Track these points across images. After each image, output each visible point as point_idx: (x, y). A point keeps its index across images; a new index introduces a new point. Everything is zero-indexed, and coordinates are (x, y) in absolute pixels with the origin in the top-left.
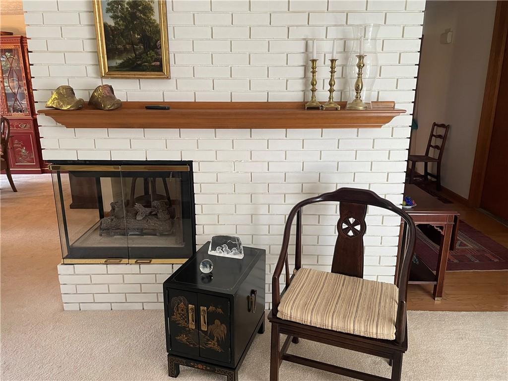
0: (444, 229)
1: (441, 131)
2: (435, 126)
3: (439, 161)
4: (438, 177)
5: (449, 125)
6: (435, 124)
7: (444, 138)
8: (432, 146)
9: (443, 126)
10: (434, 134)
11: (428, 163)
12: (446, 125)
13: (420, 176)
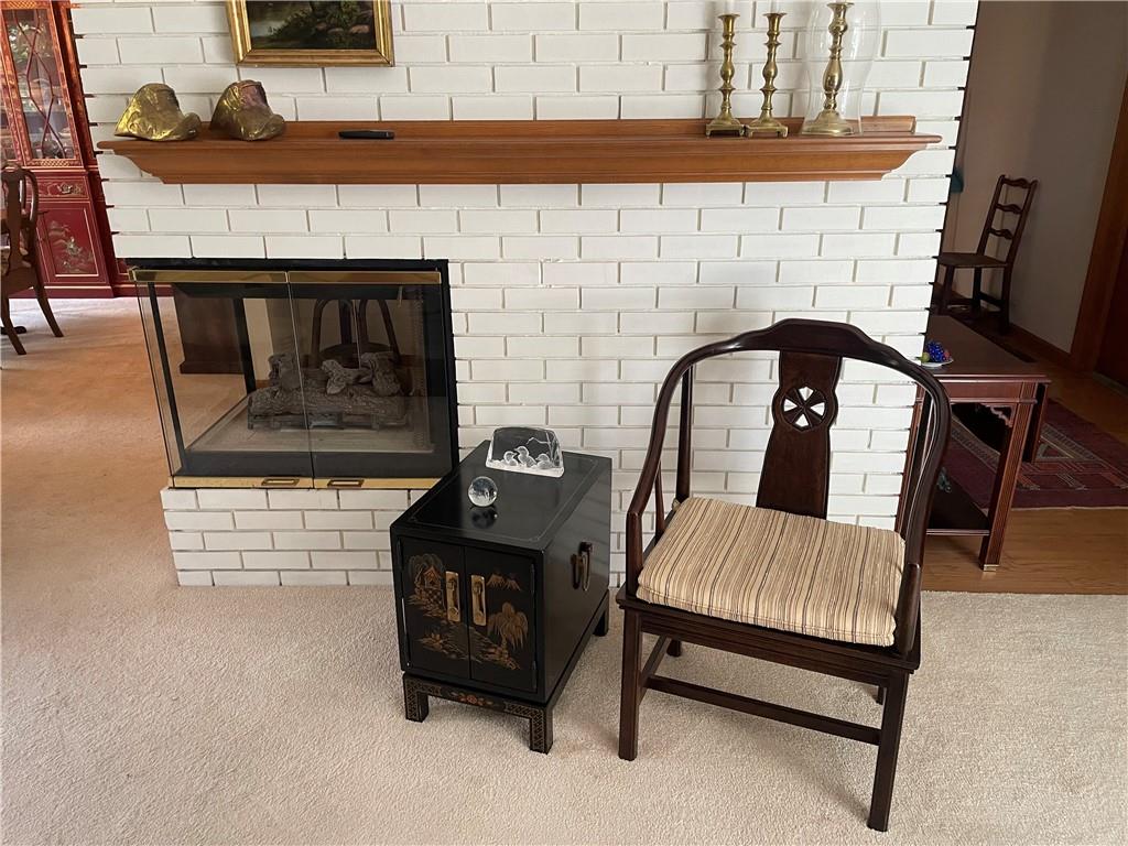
0: (1013, 414)
1: (1016, 196)
2: (1002, 183)
3: (1008, 266)
4: (1004, 302)
5: (1034, 182)
6: (1003, 180)
7: (1022, 212)
8: (994, 232)
9: (1021, 183)
10: (1000, 202)
11: (983, 270)
12: (1030, 181)
13: (964, 301)
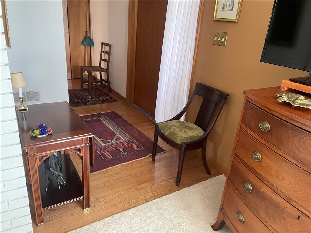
0: (82, 151)
1: (106, 49)
2: (103, 44)
3: (107, 70)
5: (110, 44)
6: (103, 43)
7: (108, 53)
8: (103, 60)
9: (107, 44)
10: (103, 50)
11: (102, 72)
12: (109, 44)
13: (99, 82)
